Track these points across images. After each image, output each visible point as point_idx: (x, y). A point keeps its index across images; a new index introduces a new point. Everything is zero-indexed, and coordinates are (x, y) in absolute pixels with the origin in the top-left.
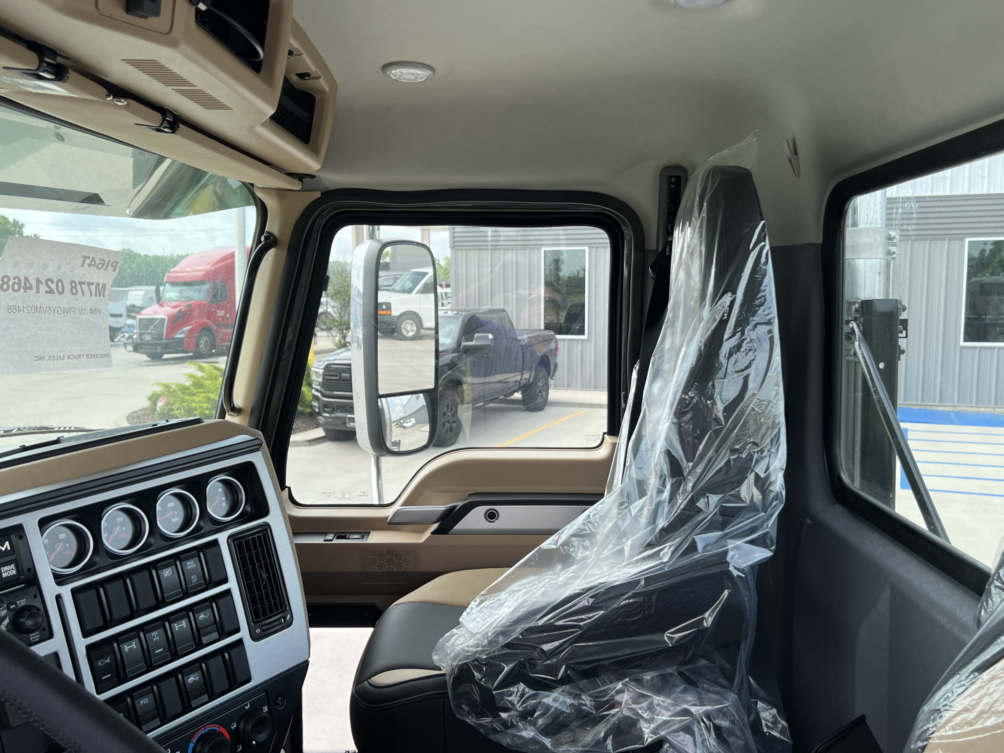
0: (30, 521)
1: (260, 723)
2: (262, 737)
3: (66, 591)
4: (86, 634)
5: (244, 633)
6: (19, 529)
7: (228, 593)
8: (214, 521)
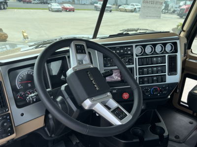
0: (134, 45)
1: (165, 90)
2: (165, 92)
3: (137, 58)
4: (139, 65)
5: (167, 73)
6: (132, 46)
7: (165, 65)
8: (166, 52)
